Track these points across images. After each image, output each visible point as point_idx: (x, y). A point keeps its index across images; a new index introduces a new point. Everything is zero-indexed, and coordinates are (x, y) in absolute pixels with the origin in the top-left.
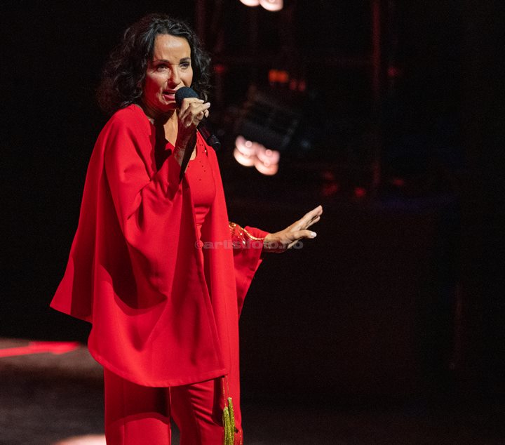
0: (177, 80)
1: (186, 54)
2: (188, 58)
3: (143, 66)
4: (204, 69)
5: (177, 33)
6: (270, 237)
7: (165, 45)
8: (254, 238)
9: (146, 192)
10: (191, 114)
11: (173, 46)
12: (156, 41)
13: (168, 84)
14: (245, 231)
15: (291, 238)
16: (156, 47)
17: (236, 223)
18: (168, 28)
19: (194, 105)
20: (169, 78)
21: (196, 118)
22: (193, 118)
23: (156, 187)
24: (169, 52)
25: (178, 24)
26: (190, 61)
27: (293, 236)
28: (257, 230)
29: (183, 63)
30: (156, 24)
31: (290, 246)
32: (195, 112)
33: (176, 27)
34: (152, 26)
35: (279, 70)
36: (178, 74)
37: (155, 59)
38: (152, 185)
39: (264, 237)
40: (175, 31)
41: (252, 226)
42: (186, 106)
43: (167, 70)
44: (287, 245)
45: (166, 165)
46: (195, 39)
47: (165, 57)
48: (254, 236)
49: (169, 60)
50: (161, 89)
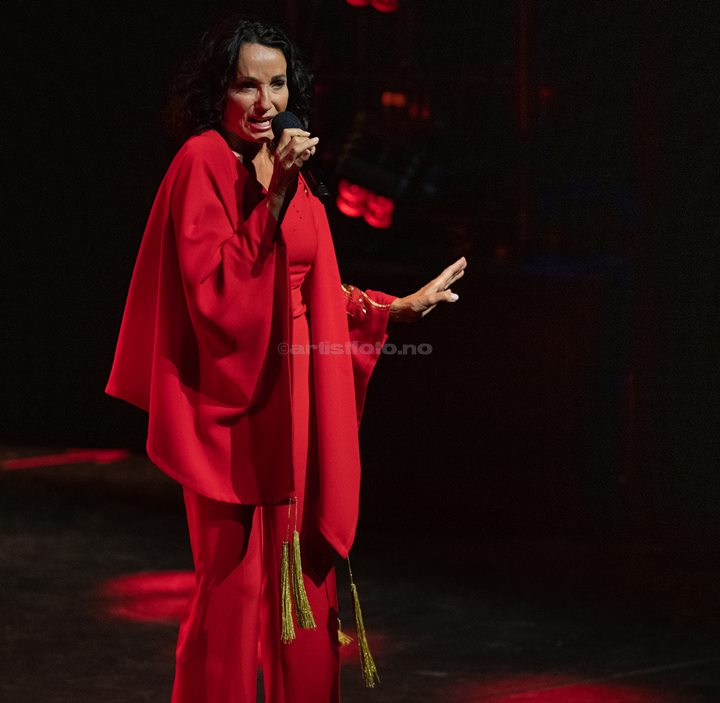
0: (266, 104)
1: (281, 70)
2: (283, 76)
3: (223, 84)
4: (303, 89)
5: (270, 41)
6: (398, 303)
7: (253, 58)
8: (377, 305)
9: (228, 249)
10: (293, 151)
11: (264, 59)
12: (241, 53)
13: (255, 109)
14: (365, 295)
15: (426, 303)
16: (240, 61)
17: (353, 285)
18: (258, 35)
19: (297, 139)
20: (256, 100)
21: (299, 156)
22: (295, 156)
23: (241, 242)
24: (258, 66)
25: (272, 30)
26: (285, 79)
27: (428, 301)
28: (381, 294)
29: (276, 82)
30: (243, 29)
31: (424, 313)
32: (298, 149)
33: (269, 34)
34: (237, 31)
35: (395, 90)
36: (269, 96)
37: (238, 77)
38: (236, 240)
39: (390, 303)
40: (267, 39)
41: (374, 289)
42: (286, 140)
43: (254, 90)
44: (421, 311)
45: (255, 214)
46: (293, 50)
47: (253, 74)
48: (378, 302)
49: (257, 77)
50: (246, 115)
